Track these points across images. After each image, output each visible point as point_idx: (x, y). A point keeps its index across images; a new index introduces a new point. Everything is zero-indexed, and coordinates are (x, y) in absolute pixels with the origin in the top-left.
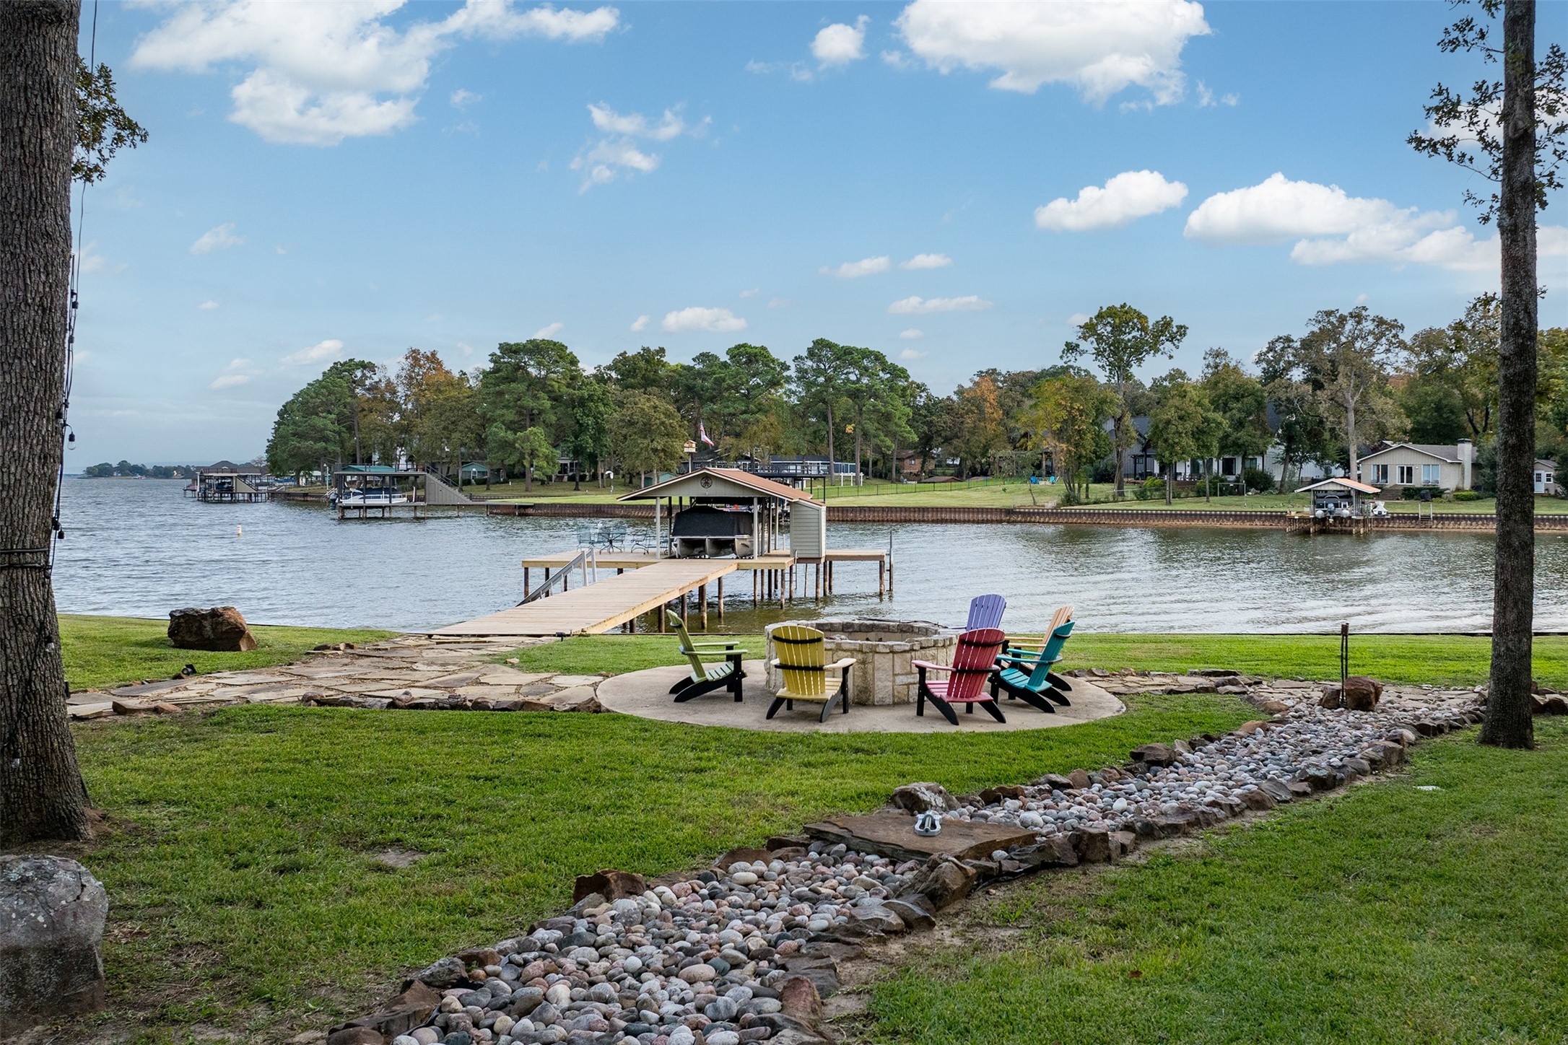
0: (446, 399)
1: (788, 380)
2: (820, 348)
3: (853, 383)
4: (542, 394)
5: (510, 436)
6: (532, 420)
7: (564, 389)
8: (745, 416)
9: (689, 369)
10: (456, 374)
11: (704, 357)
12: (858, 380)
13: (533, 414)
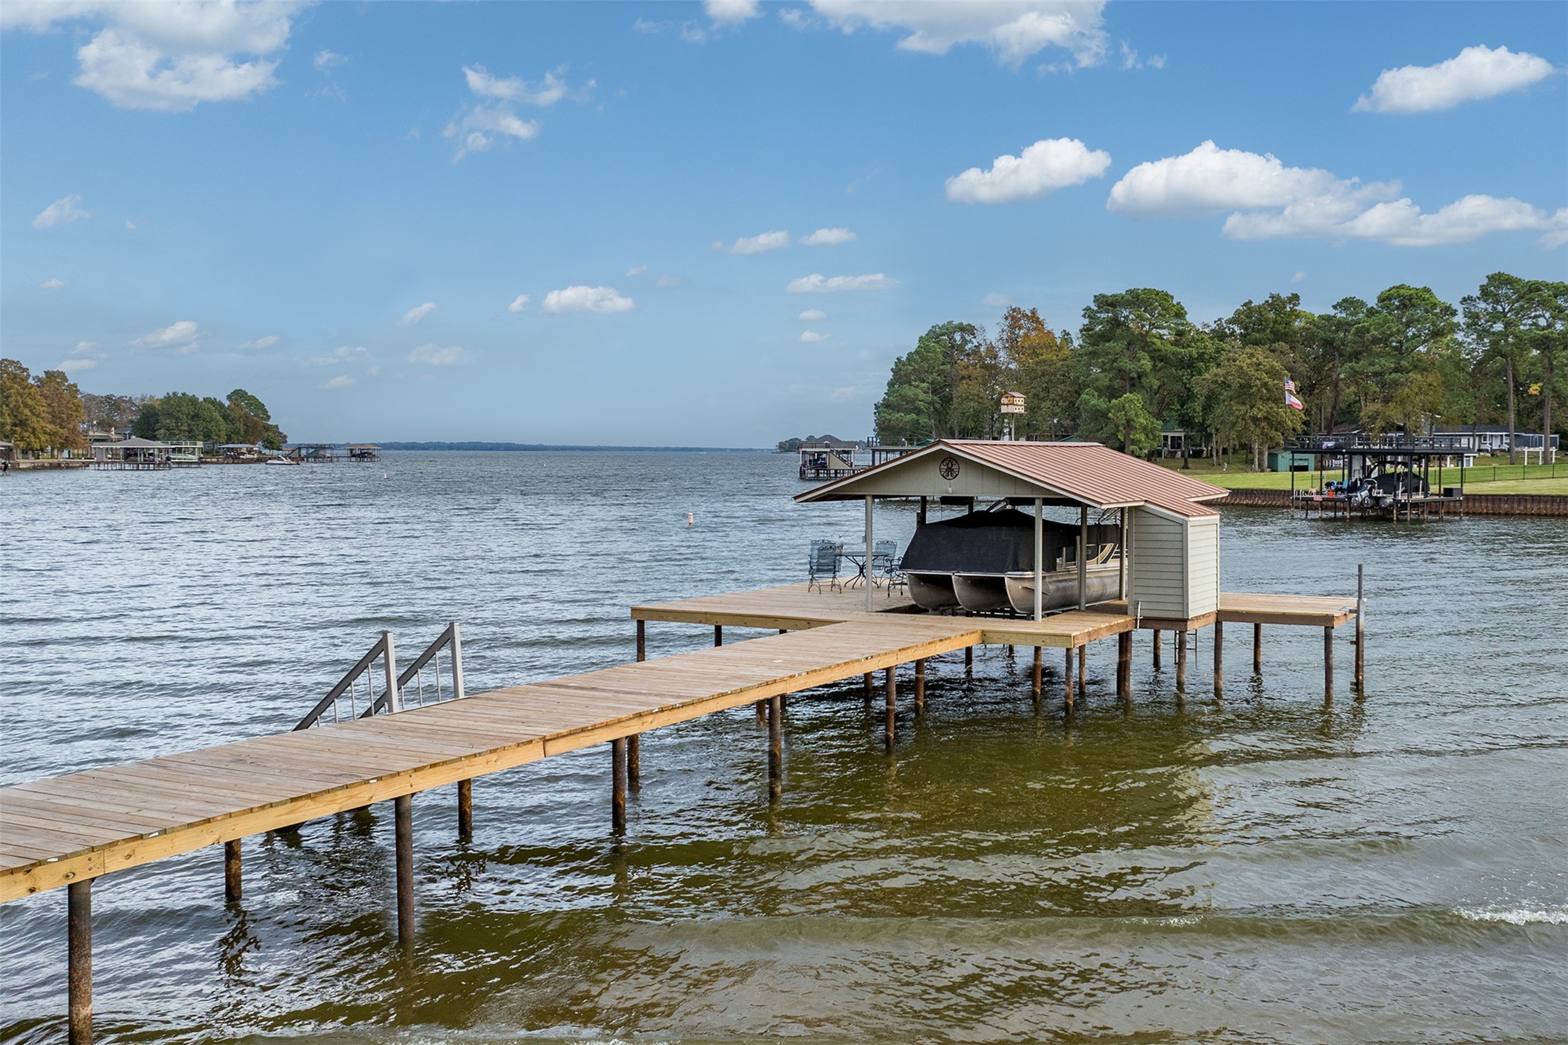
1: (1454, 328)
2: (1497, 285)
4: (1141, 354)
5: (1102, 404)
7: (1170, 348)
8: (1394, 375)
9: (1328, 318)
10: (1058, 334)
11: (1349, 304)
12: (1549, 326)
13: (1133, 378)
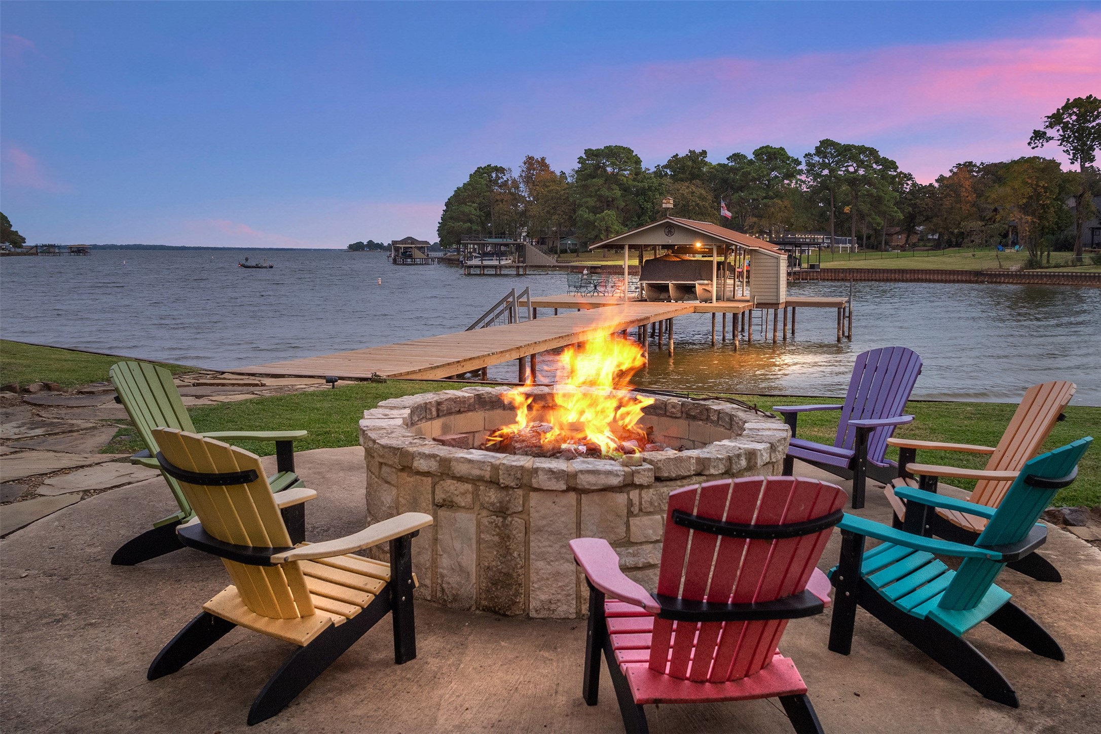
0: (549, 191)
1: (800, 172)
2: (826, 146)
3: (852, 173)
4: (614, 186)
5: (591, 217)
6: (608, 205)
7: (631, 182)
8: (765, 201)
9: (724, 166)
10: (558, 174)
11: (736, 157)
12: (856, 171)
13: (609, 201)
